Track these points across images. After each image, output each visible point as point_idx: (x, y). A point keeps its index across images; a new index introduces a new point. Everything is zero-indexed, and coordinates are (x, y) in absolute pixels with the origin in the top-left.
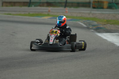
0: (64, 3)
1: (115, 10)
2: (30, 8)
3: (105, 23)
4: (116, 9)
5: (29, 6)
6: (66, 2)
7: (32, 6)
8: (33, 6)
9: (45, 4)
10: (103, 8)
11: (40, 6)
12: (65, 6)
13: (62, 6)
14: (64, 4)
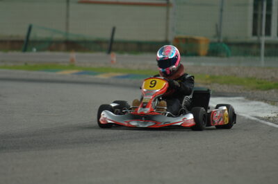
0: (106, 42)
1: (226, 59)
2: (27, 54)
3: (208, 82)
4: (228, 56)
5: (25, 50)
6: (112, 41)
7: (31, 50)
8: (35, 50)
9: (63, 46)
10: (197, 54)
11: (51, 49)
12: (110, 51)
13: (101, 50)
14: (106, 46)
